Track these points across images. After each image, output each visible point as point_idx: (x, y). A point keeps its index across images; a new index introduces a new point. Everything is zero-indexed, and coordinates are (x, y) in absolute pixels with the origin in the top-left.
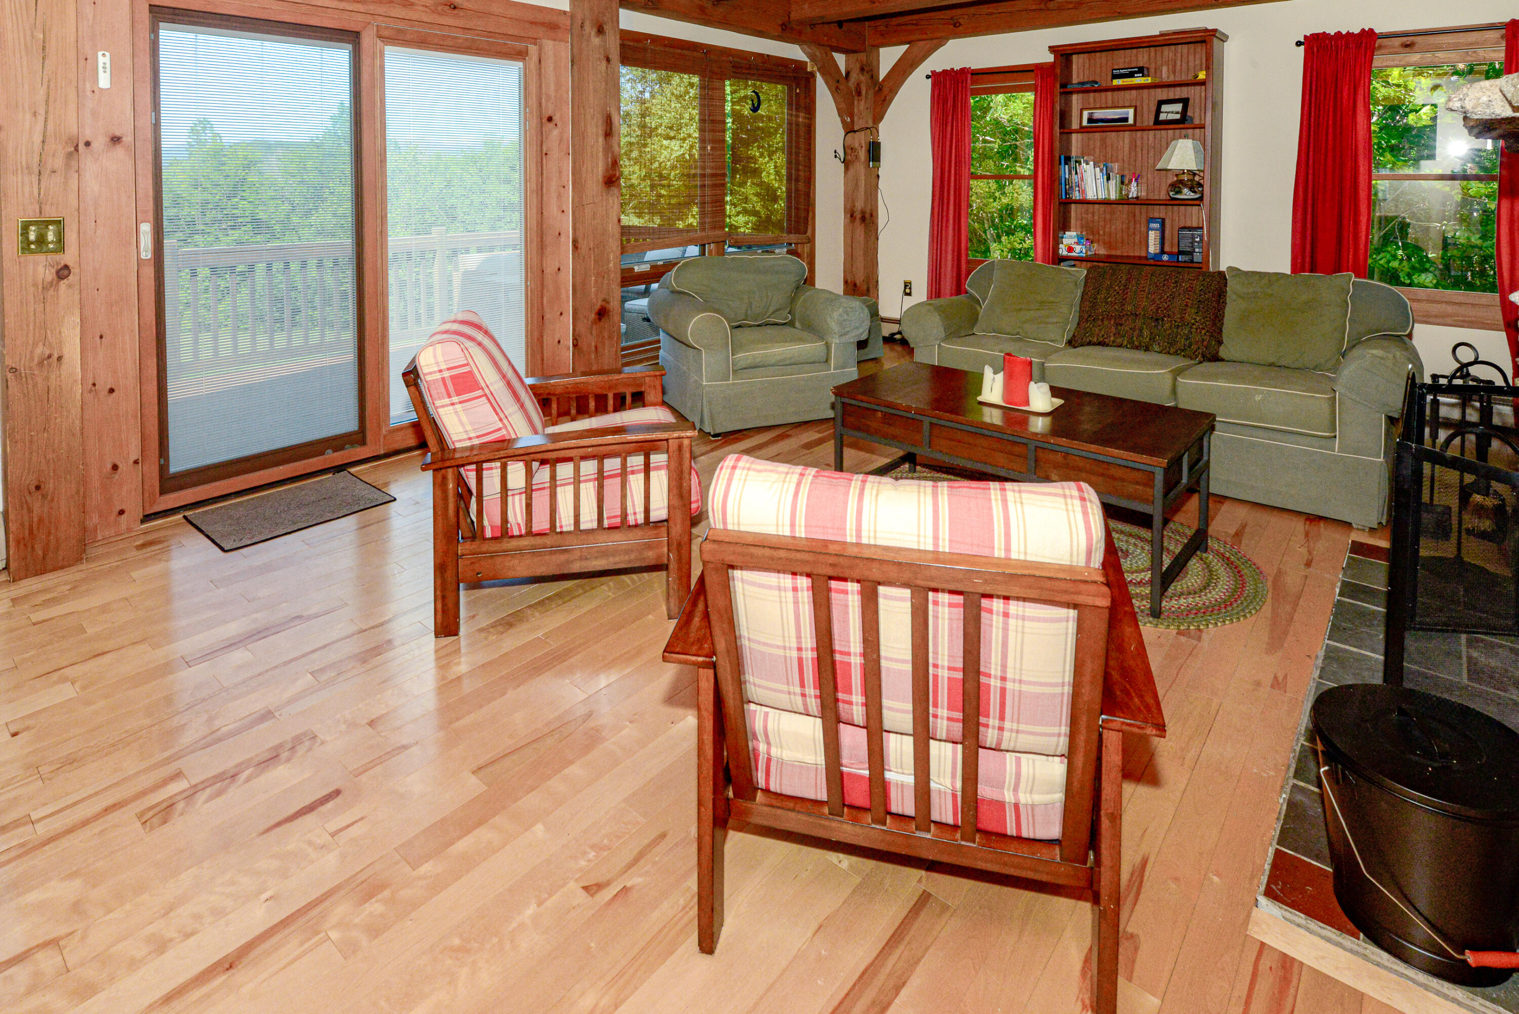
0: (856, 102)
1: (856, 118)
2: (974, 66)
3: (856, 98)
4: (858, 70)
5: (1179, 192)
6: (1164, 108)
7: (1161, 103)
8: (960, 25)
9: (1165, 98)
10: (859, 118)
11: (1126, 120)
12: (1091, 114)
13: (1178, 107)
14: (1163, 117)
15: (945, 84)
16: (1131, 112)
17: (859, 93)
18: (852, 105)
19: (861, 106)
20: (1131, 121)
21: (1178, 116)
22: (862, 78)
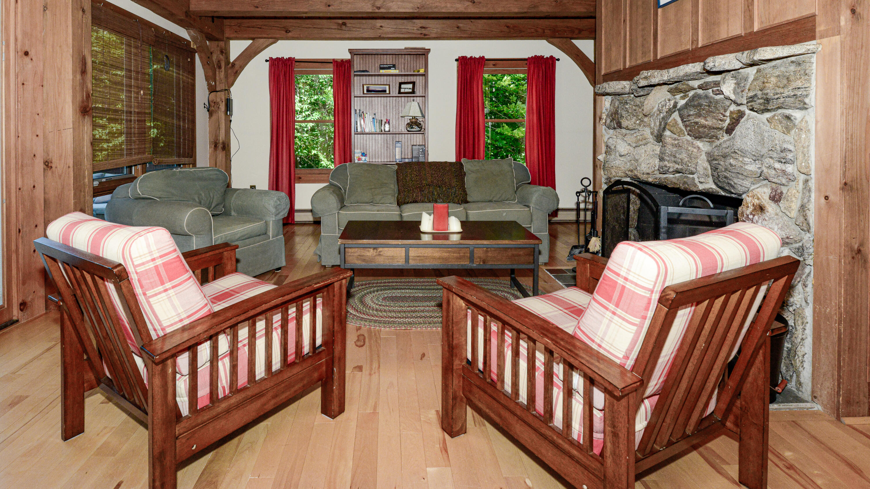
0: (217, 73)
1: (218, 83)
2: (298, 57)
3: (217, 70)
4: (219, 53)
5: (412, 128)
6: (403, 86)
7: (401, 84)
8: (290, 31)
9: (403, 81)
10: (220, 83)
11: (385, 91)
12: (368, 87)
13: (411, 86)
14: (402, 90)
15: (278, 67)
16: (387, 87)
17: (220, 67)
18: (215, 74)
19: (221, 75)
20: (388, 92)
21: (411, 90)
22: (221, 57)
